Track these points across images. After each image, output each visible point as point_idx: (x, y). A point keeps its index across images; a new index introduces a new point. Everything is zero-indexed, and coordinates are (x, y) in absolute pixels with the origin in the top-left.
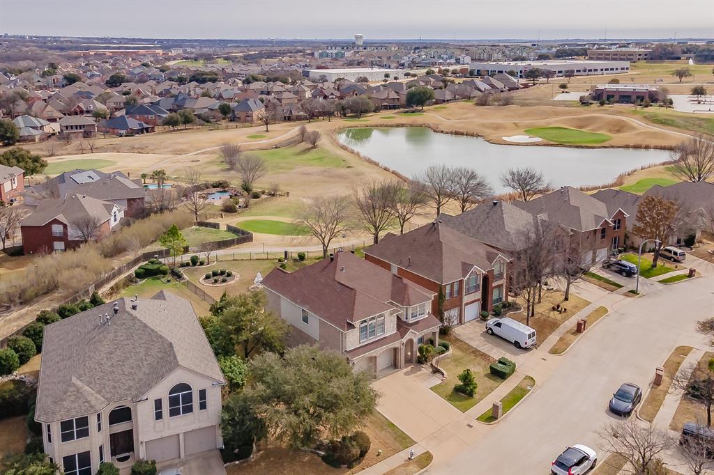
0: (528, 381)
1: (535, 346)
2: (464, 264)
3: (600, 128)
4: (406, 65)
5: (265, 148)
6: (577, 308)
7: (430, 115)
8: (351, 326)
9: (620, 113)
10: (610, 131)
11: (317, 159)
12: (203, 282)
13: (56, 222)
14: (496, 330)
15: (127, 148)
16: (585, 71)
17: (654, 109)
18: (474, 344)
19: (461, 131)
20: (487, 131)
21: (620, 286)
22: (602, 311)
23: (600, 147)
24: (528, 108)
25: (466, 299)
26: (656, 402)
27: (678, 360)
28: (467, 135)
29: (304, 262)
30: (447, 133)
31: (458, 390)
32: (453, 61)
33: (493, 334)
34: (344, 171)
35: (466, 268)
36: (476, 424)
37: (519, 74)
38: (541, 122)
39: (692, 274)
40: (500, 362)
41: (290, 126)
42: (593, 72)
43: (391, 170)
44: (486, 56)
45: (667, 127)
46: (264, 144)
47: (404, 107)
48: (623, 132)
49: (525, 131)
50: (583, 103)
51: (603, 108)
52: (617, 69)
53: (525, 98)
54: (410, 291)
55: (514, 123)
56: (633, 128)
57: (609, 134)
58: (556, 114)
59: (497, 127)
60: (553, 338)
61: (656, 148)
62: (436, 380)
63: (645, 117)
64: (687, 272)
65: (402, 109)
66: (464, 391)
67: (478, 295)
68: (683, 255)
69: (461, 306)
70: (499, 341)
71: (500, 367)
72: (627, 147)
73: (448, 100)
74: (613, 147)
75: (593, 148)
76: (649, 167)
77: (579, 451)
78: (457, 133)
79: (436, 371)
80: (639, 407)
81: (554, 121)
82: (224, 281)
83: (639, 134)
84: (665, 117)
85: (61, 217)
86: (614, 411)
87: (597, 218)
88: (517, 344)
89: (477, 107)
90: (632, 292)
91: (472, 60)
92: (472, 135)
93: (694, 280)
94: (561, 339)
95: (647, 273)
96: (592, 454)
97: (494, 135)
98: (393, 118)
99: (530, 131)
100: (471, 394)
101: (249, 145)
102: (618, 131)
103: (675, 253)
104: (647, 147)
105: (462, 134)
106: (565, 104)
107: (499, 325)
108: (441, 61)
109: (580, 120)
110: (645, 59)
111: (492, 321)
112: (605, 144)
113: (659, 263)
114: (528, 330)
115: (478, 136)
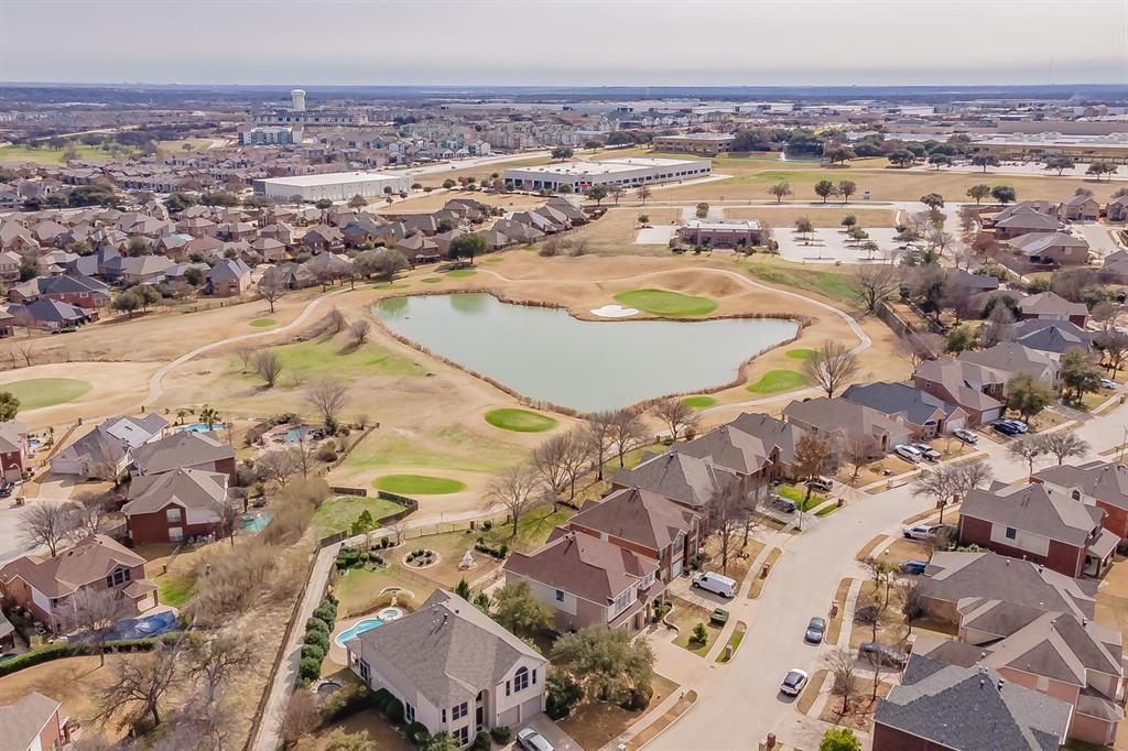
0: (740, 626)
1: (736, 594)
2: (670, 529)
3: (701, 289)
4: (399, 160)
5: (284, 341)
6: (757, 551)
7: (486, 271)
8: (611, 602)
9: (721, 265)
10: (713, 293)
11: (377, 362)
12: (407, 565)
13: (173, 506)
14: (703, 584)
15: (80, 353)
16: (657, 177)
17: (758, 258)
18: (687, 598)
19: (536, 300)
20: (568, 300)
21: (785, 524)
22: (776, 552)
23: (707, 320)
24: (608, 260)
25: (674, 559)
26: (836, 629)
27: (844, 591)
28: (544, 306)
29: (493, 530)
30: (518, 304)
31: (693, 641)
32: (465, 151)
33: (699, 587)
34: (427, 382)
35: (672, 532)
36: (716, 665)
37: (574, 187)
38: (630, 282)
39: (840, 504)
40: (716, 612)
41: (299, 299)
42: (667, 179)
43: (483, 376)
44: (511, 142)
45: (776, 286)
46: (279, 334)
47: (444, 257)
48: (728, 294)
49: (615, 297)
50: (674, 250)
51: (699, 257)
52: (696, 172)
53: (601, 240)
54: (641, 563)
55: (598, 284)
56: (738, 288)
57: (713, 298)
58: (646, 268)
59: (579, 293)
60: (747, 584)
61: (768, 317)
62: (673, 635)
63: (751, 271)
64: (836, 501)
65: (443, 263)
66: (698, 641)
67: (681, 554)
68: (831, 483)
69: (669, 566)
70: (706, 592)
71: (718, 617)
72: (736, 317)
73: (501, 247)
74: (721, 318)
75: (700, 320)
76: (768, 350)
77: (797, 674)
78: (531, 304)
79: (670, 627)
80: (826, 633)
81: (645, 280)
82: (429, 562)
83: (747, 297)
84: (773, 271)
85: (175, 499)
86: (810, 640)
87: (759, 458)
88: (722, 595)
89: (544, 258)
90: (796, 529)
91: (492, 147)
92: (551, 307)
93: (843, 509)
94: (753, 584)
95: (805, 507)
96: (805, 675)
97: (578, 307)
98: (438, 280)
99: (622, 297)
100: (704, 642)
101: (260, 338)
102: (723, 293)
103: (824, 483)
104: (759, 317)
105: (538, 305)
106: (652, 250)
107: (705, 579)
108: (449, 152)
109: (676, 276)
110: (727, 150)
111: (697, 576)
112: (711, 315)
113: (812, 494)
114: (731, 582)
115: (558, 307)
